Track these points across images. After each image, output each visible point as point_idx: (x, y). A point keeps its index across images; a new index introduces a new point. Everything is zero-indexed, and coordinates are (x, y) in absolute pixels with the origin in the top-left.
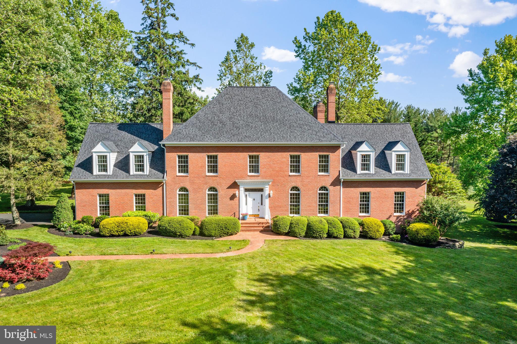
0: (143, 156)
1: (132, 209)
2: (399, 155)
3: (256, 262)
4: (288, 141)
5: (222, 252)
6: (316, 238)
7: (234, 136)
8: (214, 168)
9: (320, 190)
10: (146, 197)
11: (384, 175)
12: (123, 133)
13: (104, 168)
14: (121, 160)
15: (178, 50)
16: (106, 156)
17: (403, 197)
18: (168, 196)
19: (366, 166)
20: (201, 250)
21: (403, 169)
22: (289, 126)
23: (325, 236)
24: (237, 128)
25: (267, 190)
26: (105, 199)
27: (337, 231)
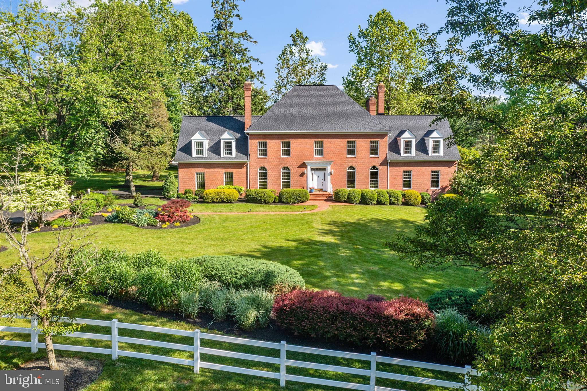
0: (231, 142)
1: (222, 184)
2: (435, 141)
3: (326, 216)
4: (346, 130)
5: (299, 211)
6: (368, 204)
7: (302, 126)
8: (287, 152)
9: (371, 169)
10: (234, 175)
11: (423, 157)
12: (211, 124)
13: (200, 151)
14: (212, 146)
15: (243, 48)
16: (202, 142)
17: (438, 175)
18: (251, 174)
19: (408, 150)
20: (284, 210)
21: (438, 152)
22: (346, 117)
23: (375, 203)
24: (305, 119)
25: (329, 169)
26: (201, 176)
27: (384, 199)
